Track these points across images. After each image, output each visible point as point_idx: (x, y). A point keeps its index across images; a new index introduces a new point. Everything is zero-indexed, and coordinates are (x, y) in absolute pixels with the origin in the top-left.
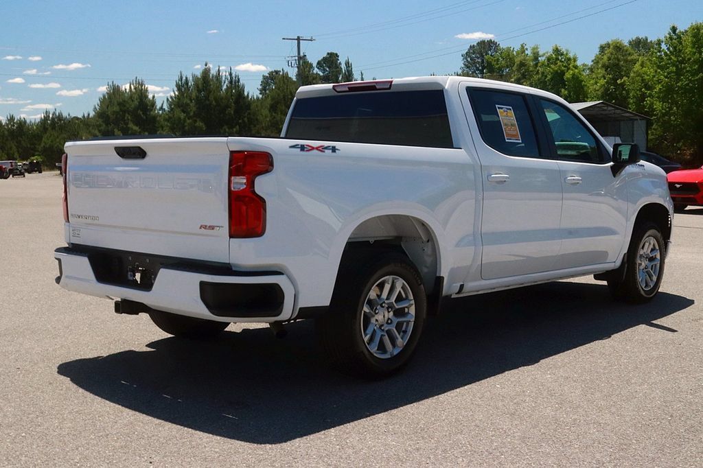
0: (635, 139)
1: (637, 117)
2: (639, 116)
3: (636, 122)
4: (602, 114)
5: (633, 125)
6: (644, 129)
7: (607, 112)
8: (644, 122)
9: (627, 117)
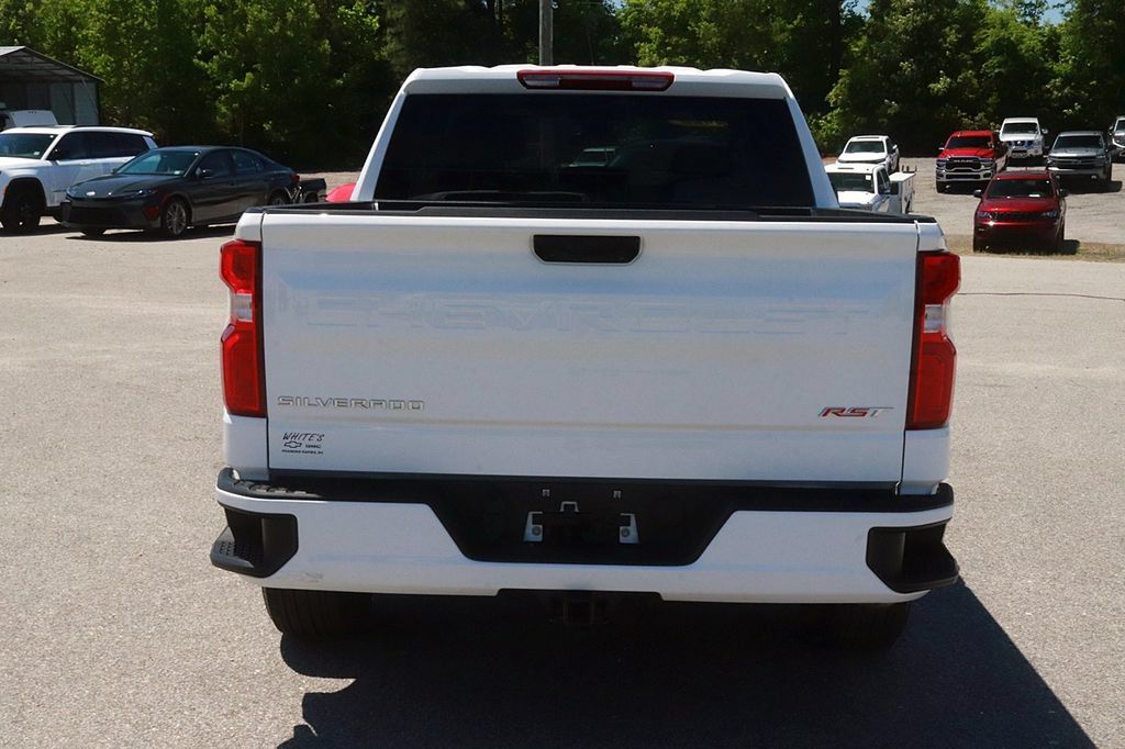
0: (78, 115)
1: (81, 77)
2: (85, 75)
3: (76, 85)
4: (17, 70)
5: (72, 89)
6: (93, 97)
7: (29, 67)
8: (92, 85)
9: (61, 76)
